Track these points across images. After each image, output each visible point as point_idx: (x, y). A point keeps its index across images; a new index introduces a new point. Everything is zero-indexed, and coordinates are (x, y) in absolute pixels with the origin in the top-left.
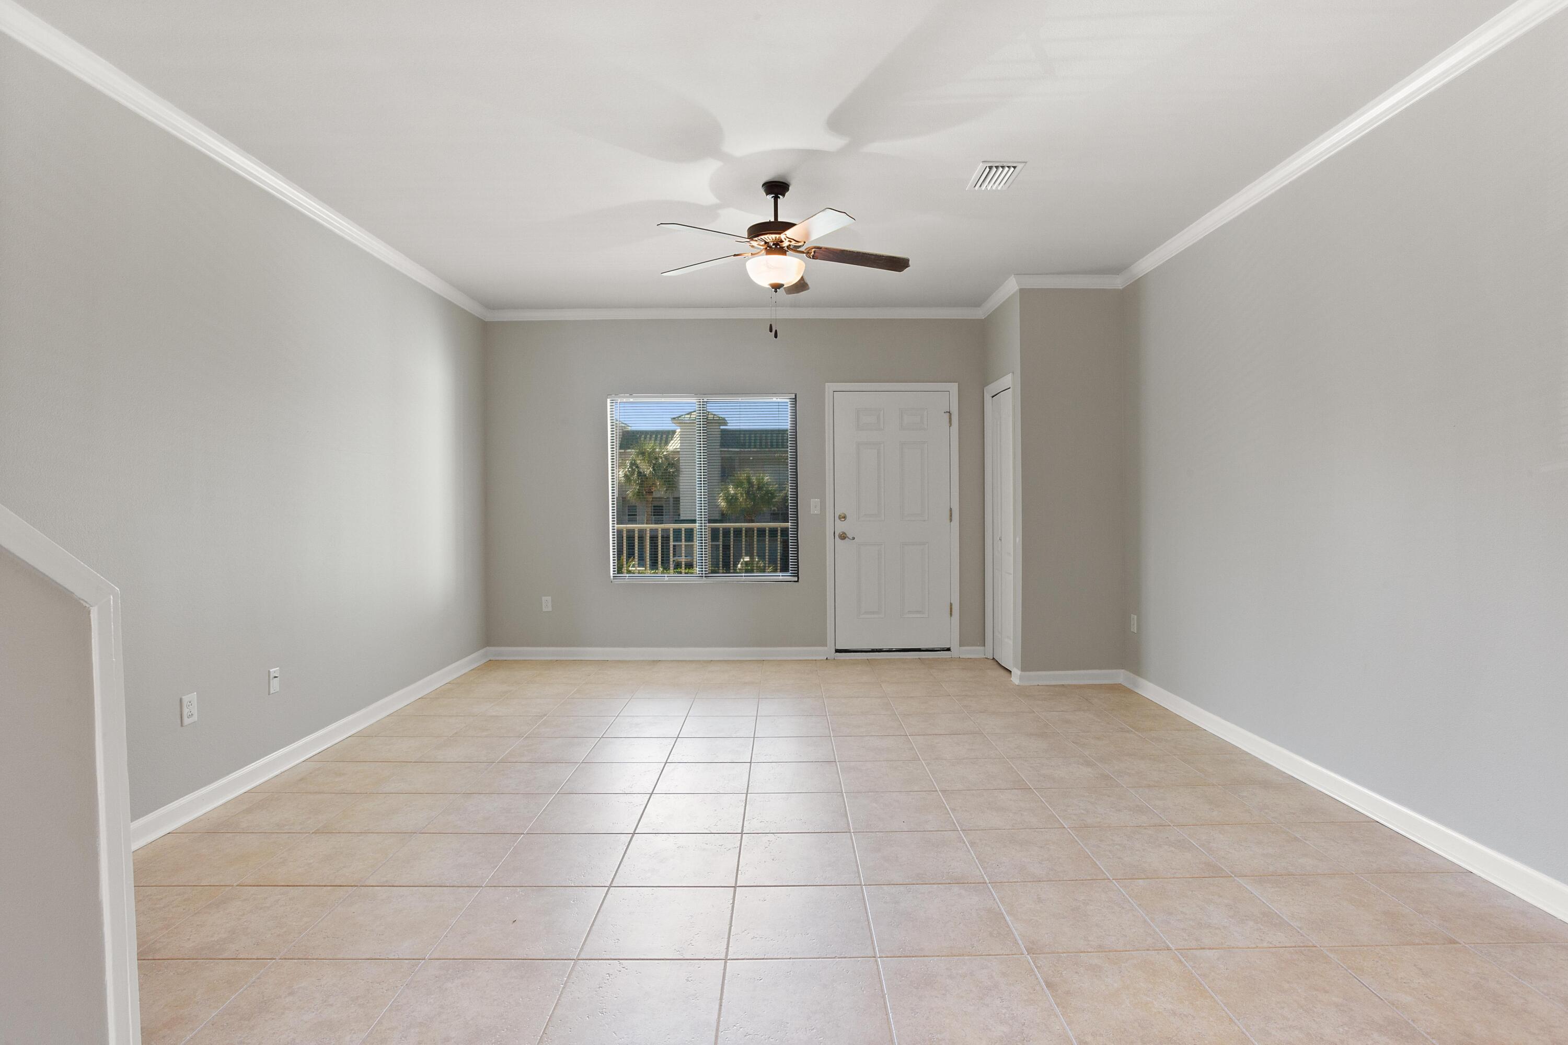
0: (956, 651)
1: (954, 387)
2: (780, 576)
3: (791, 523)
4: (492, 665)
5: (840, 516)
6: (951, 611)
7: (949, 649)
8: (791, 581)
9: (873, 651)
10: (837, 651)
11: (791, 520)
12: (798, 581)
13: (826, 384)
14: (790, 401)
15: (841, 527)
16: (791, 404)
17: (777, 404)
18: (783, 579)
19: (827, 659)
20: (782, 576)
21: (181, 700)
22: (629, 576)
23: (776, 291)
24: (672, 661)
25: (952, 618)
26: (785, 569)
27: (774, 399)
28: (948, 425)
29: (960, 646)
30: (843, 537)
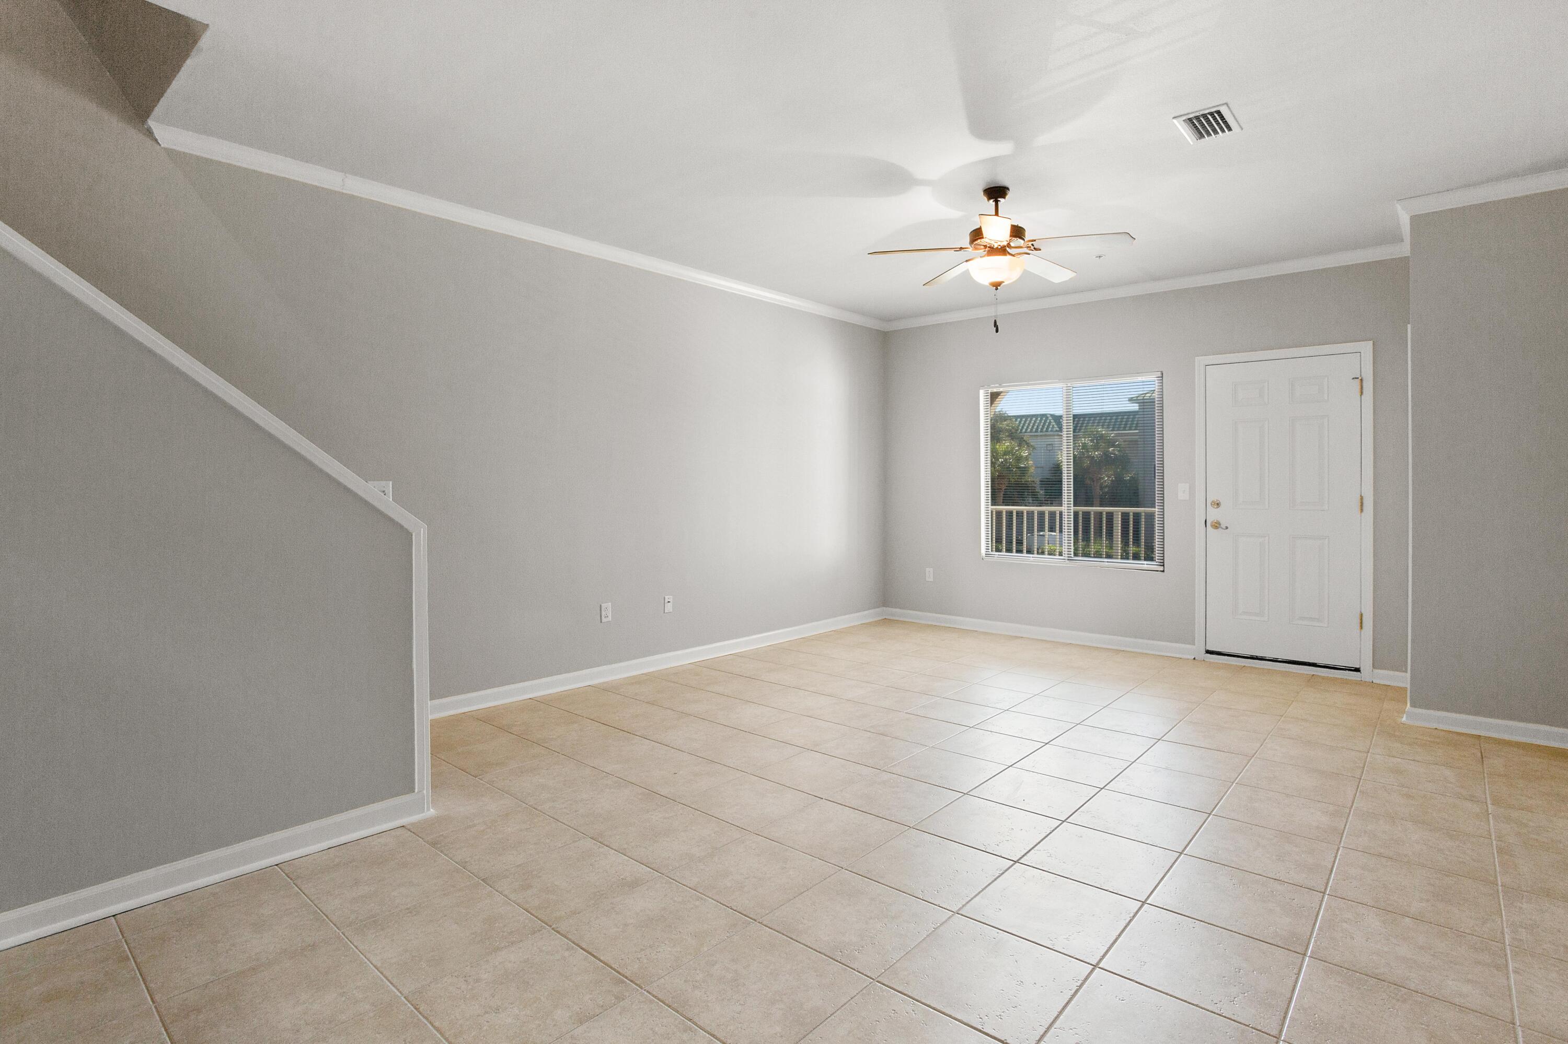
0: (1367, 673)
1: (1367, 348)
2: (1144, 564)
3: (1159, 509)
4: (887, 622)
5: (1213, 502)
6: (1361, 623)
7: (1357, 670)
8: (1158, 571)
9: (1252, 658)
10: (1208, 652)
11: (1158, 506)
12: (1163, 571)
13: (1196, 358)
14: (1157, 380)
15: (1214, 515)
16: (1158, 383)
17: (1141, 384)
18: (1148, 568)
19: (1194, 659)
20: (1147, 564)
21: (601, 606)
22: (998, 555)
23: (997, 289)
24: (1033, 639)
25: (1363, 631)
26: (1149, 558)
27: (1140, 379)
28: (1359, 394)
29: (1374, 667)
30: (1217, 525)
